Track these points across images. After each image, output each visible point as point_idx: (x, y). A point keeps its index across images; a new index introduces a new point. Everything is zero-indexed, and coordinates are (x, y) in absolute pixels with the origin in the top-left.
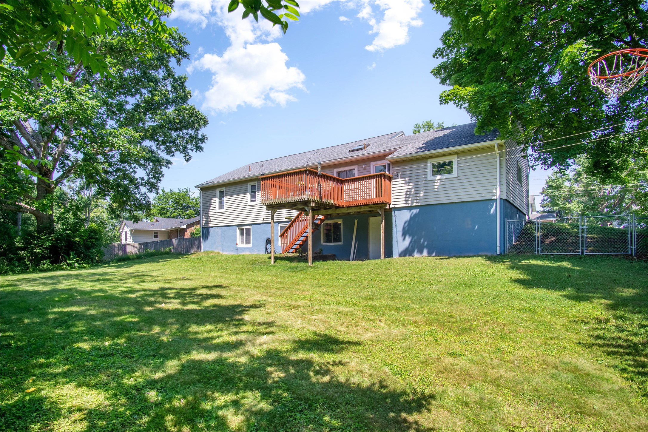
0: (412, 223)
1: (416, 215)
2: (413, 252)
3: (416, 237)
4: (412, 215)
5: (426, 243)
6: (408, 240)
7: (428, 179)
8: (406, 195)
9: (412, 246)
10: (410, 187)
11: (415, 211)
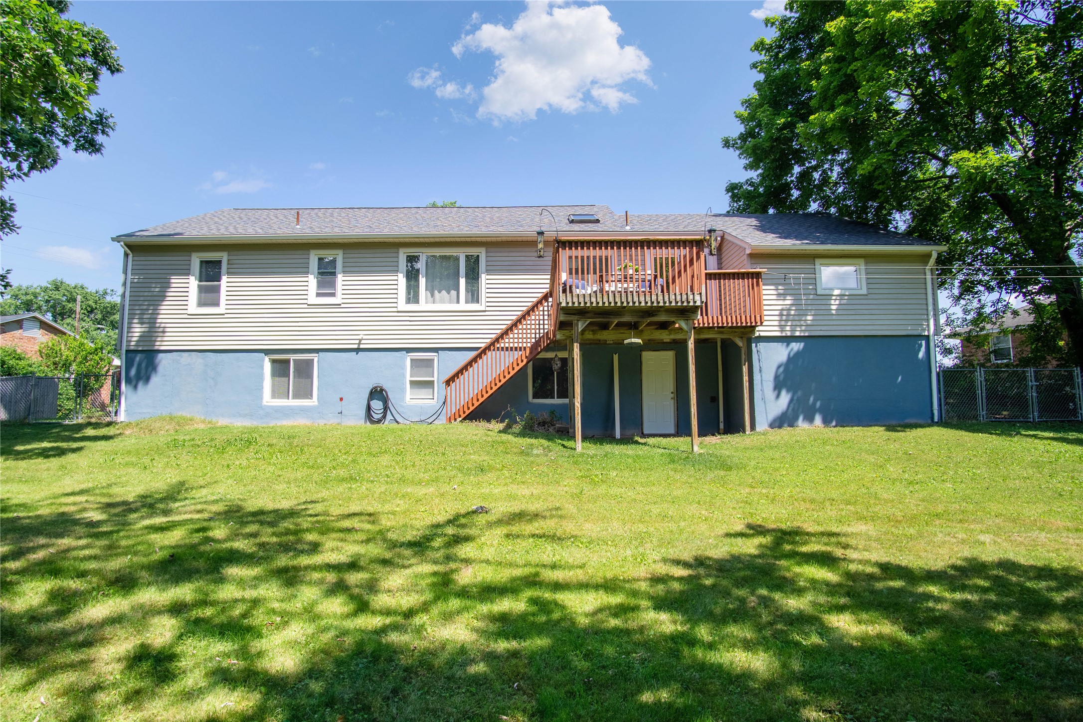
0: (791, 367)
1: (798, 354)
2: (797, 419)
3: (799, 393)
4: (792, 354)
5: (818, 404)
6: (785, 398)
7: (819, 293)
8: (781, 315)
9: (793, 409)
10: (788, 302)
11: (796, 346)
